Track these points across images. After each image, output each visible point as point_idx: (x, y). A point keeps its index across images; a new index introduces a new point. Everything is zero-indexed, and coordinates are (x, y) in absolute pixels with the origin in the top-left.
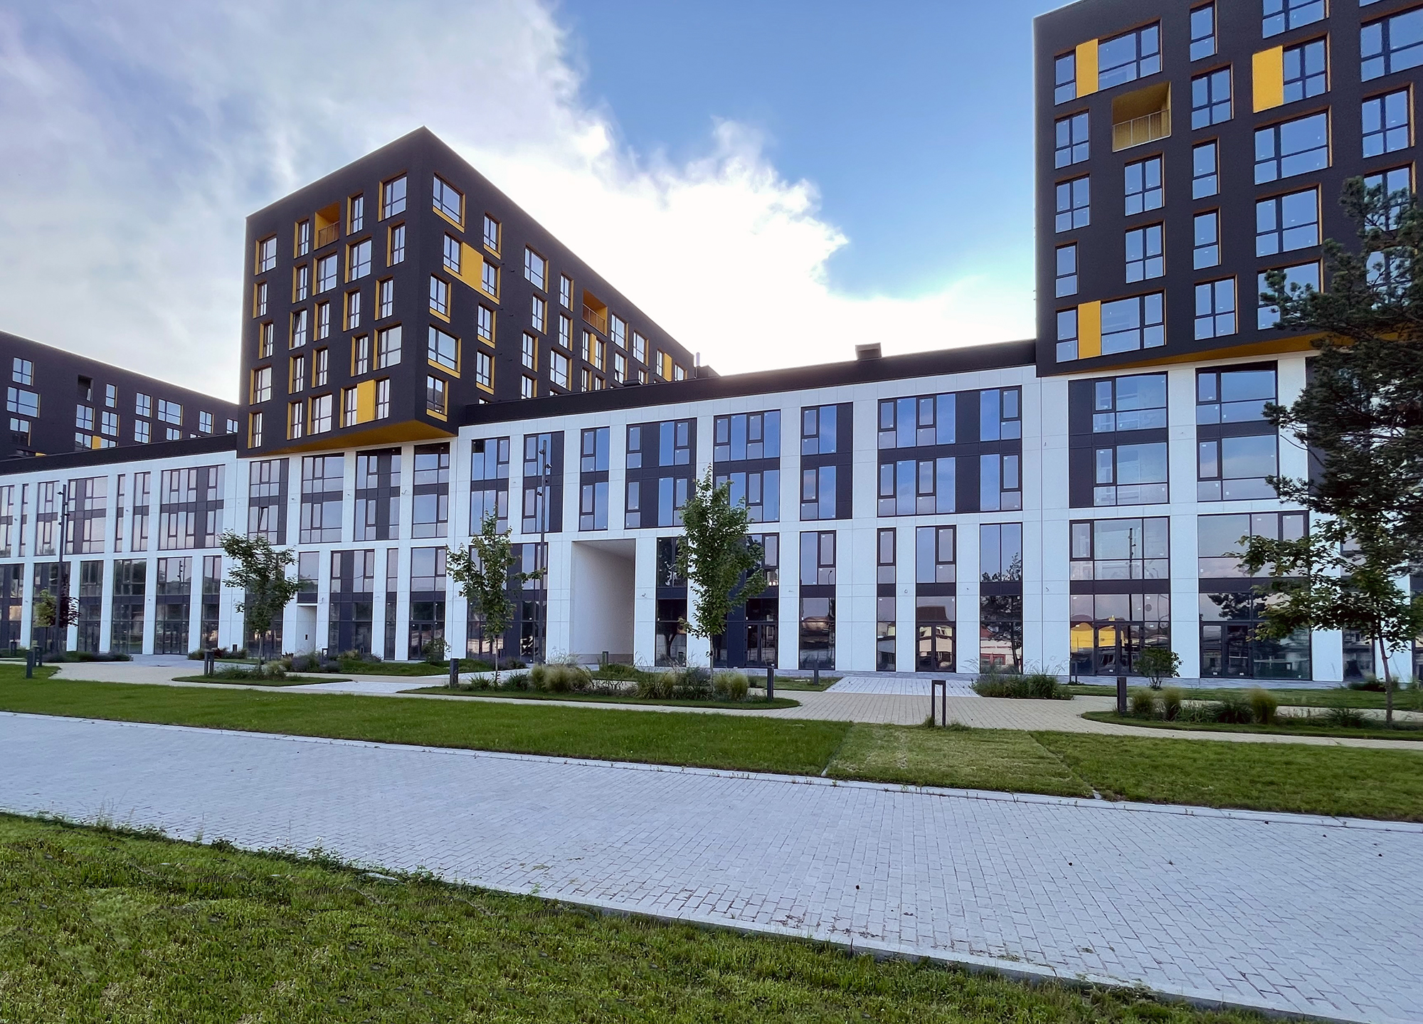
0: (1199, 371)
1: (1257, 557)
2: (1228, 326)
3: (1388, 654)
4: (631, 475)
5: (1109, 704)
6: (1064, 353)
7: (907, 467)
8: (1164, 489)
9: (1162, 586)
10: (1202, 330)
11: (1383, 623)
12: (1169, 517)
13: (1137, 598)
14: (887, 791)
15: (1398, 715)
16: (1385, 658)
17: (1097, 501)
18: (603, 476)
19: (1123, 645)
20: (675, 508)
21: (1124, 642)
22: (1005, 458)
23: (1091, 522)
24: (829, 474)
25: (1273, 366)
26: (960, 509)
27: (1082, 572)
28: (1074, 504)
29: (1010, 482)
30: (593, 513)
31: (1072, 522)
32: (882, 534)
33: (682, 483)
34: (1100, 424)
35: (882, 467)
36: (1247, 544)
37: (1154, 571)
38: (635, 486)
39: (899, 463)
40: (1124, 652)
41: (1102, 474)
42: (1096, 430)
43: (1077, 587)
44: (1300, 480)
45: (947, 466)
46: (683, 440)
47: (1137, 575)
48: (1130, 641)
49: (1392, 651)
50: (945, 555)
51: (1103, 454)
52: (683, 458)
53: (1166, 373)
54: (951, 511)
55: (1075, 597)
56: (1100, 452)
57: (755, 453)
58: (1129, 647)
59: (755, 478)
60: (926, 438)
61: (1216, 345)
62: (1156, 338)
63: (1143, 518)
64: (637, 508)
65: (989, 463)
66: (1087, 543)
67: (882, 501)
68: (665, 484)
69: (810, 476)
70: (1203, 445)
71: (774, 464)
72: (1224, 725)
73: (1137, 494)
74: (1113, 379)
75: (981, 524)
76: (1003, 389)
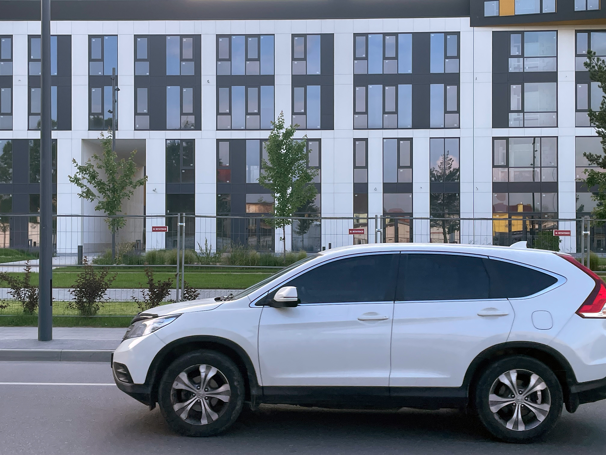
0: (577, 32)
4: (139, 81)
6: (490, 10)
7: (375, 90)
9: (553, 187)
12: (557, 137)
13: (537, 195)
17: (511, 123)
18: (113, 80)
20: (182, 114)
21: (529, 227)
22: (448, 87)
23: (507, 139)
24: (315, 91)
26: (415, 126)
27: (501, 176)
28: (495, 125)
29: (451, 107)
30: (102, 114)
31: (494, 138)
32: (357, 143)
33: (188, 92)
34: (514, 65)
35: (357, 89)
38: (144, 92)
39: (370, 87)
41: (515, 104)
42: (511, 70)
43: (498, 187)
45: (406, 91)
46: (188, 53)
47: (537, 180)
50: (405, 162)
51: (515, 89)
52: (188, 70)
53: (557, 31)
54: (409, 127)
55: (496, 195)
56: (513, 87)
57: (253, 69)
59: (253, 91)
60: (390, 68)
61: (587, 16)
62: (550, 6)
63: (542, 137)
64: (145, 111)
65: (436, 90)
66: (503, 153)
67: (356, 116)
68: (172, 92)
69: (299, 92)
70: (579, 86)
71: (270, 80)
73: (538, 119)
74: (522, 33)
75: (430, 138)
76: (446, 34)
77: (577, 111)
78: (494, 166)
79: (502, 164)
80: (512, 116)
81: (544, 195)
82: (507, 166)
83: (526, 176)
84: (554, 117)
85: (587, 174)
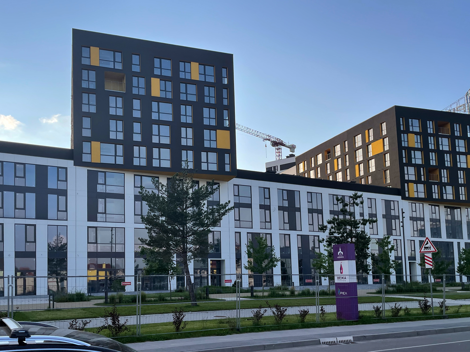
0: (135, 175)
2: (144, 163)
6: (86, 158)
9: (122, 255)
10: (136, 162)
12: (124, 228)
13: (113, 259)
17: (98, 219)
19: (108, 278)
22: (60, 197)
23: (96, 228)
26: (37, 218)
27: (92, 248)
28: (89, 220)
29: (62, 208)
31: (88, 227)
34: (100, 189)
37: (119, 249)
40: (109, 282)
41: (101, 208)
42: (98, 191)
43: (90, 255)
45: (31, 197)
47: (114, 251)
50: (30, 239)
53: (124, 174)
54: (33, 218)
55: (89, 259)
56: (100, 200)
61: (140, 168)
62: (120, 161)
63: (115, 228)
65: (52, 199)
66: (94, 236)
70: (136, 202)
73: (114, 218)
74: (105, 172)
75: (48, 225)
76: (59, 167)
77: (135, 215)
78: (88, 243)
79: (93, 241)
80: (99, 215)
81: (117, 259)
82: (96, 243)
83: (107, 249)
84: (123, 217)
85: (141, 248)
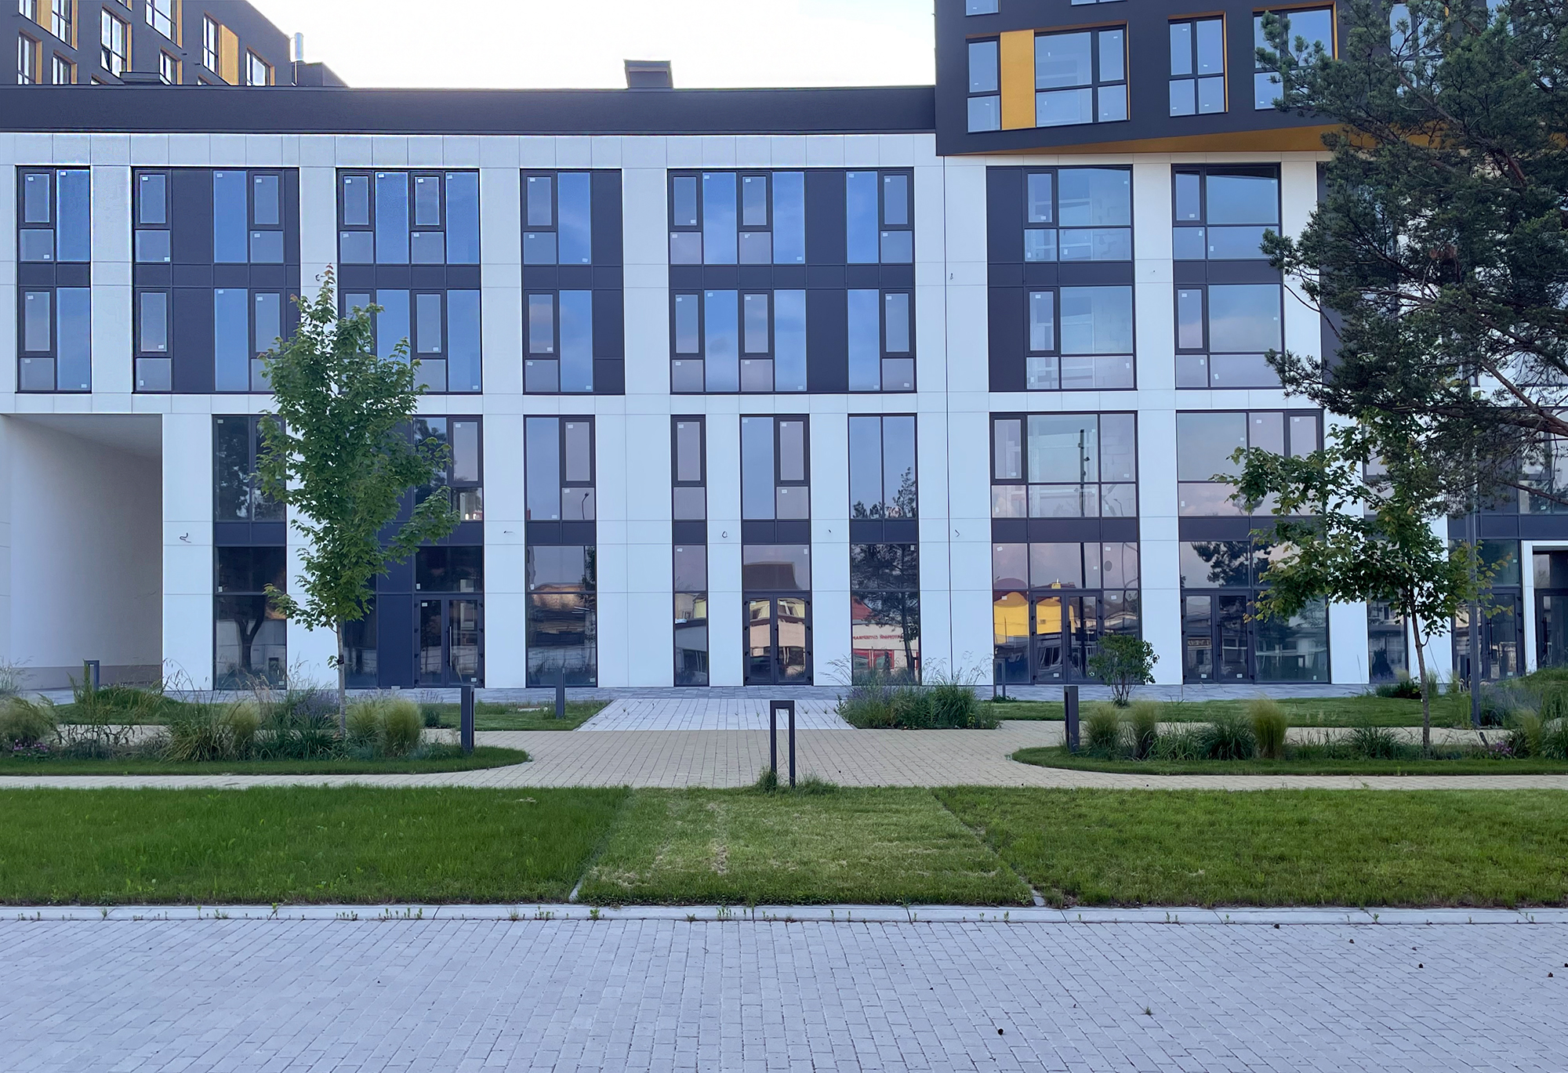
0: (1177, 169)
1: (1256, 484)
2: (1213, 99)
3: (1423, 638)
4: (144, 277)
5: (1052, 733)
6: (981, 117)
7: (721, 302)
8: (1129, 366)
9: (1126, 530)
10: (1181, 101)
11: (1416, 590)
12: (1135, 412)
13: (1091, 548)
14: (692, 919)
15: (1438, 735)
16: (1419, 646)
17: (1032, 381)
18: (78, 274)
19: (1073, 631)
20: (253, 354)
21: (1074, 626)
22: (888, 297)
23: (1022, 416)
24: (578, 305)
25: (1272, 171)
26: (813, 388)
27: (1010, 501)
28: (996, 385)
29: (897, 342)
30: (52, 353)
31: (994, 416)
32: (680, 426)
33: (268, 304)
34: (1036, 247)
35: (679, 299)
36: (1243, 461)
37: (1116, 504)
38: (157, 304)
39: (709, 294)
40: (1075, 643)
41: (1039, 336)
42: (1029, 257)
43: (1004, 530)
44: (1310, 359)
45: (792, 304)
46: (268, 210)
47: (1092, 512)
48: (1083, 624)
49: (1428, 634)
50: (792, 470)
51: (1039, 299)
52: (268, 250)
53: (1130, 168)
54: (800, 388)
55: (1000, 547)
56: (1036, 296)
57: (428, 252)
58: (1081, 633)
59: (429, 303)
60: (755, 251)
61: (1198, 126)
62: (1115, 106)
63: (1099, 413)
64: (162, 347)
65: (861, 305)
66: (1016, 453)
67: (678, 363)
68: (228, 302)
69: (541, 306)
70: (1183, 294)
71: (469, 277)
72: (1216, 763)
73: (1091, 371)
74: (1053, 170)
75: (849, 415)
76: (883, 171)
77: (1178, 351)
78: (994, 481)
79: (1014, 475)
80: (1033, 364)
81: (1109, 549)
82: (1024, 480)
83: (1066, 504)
